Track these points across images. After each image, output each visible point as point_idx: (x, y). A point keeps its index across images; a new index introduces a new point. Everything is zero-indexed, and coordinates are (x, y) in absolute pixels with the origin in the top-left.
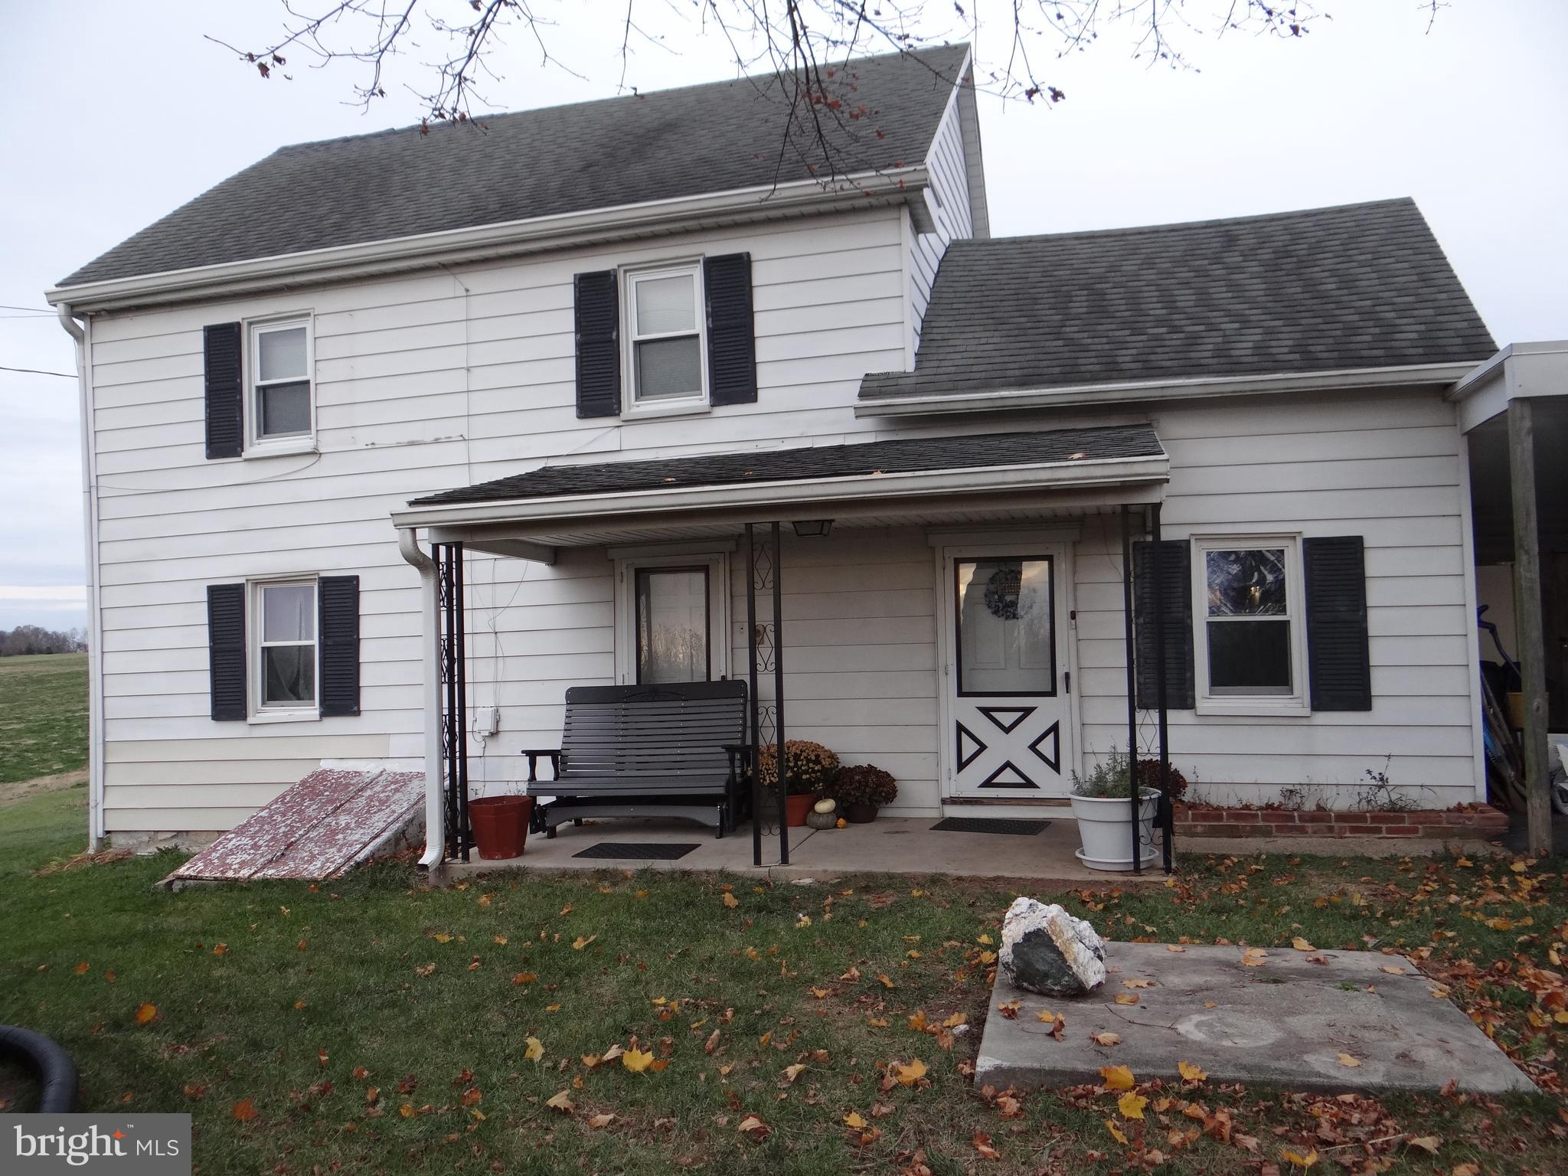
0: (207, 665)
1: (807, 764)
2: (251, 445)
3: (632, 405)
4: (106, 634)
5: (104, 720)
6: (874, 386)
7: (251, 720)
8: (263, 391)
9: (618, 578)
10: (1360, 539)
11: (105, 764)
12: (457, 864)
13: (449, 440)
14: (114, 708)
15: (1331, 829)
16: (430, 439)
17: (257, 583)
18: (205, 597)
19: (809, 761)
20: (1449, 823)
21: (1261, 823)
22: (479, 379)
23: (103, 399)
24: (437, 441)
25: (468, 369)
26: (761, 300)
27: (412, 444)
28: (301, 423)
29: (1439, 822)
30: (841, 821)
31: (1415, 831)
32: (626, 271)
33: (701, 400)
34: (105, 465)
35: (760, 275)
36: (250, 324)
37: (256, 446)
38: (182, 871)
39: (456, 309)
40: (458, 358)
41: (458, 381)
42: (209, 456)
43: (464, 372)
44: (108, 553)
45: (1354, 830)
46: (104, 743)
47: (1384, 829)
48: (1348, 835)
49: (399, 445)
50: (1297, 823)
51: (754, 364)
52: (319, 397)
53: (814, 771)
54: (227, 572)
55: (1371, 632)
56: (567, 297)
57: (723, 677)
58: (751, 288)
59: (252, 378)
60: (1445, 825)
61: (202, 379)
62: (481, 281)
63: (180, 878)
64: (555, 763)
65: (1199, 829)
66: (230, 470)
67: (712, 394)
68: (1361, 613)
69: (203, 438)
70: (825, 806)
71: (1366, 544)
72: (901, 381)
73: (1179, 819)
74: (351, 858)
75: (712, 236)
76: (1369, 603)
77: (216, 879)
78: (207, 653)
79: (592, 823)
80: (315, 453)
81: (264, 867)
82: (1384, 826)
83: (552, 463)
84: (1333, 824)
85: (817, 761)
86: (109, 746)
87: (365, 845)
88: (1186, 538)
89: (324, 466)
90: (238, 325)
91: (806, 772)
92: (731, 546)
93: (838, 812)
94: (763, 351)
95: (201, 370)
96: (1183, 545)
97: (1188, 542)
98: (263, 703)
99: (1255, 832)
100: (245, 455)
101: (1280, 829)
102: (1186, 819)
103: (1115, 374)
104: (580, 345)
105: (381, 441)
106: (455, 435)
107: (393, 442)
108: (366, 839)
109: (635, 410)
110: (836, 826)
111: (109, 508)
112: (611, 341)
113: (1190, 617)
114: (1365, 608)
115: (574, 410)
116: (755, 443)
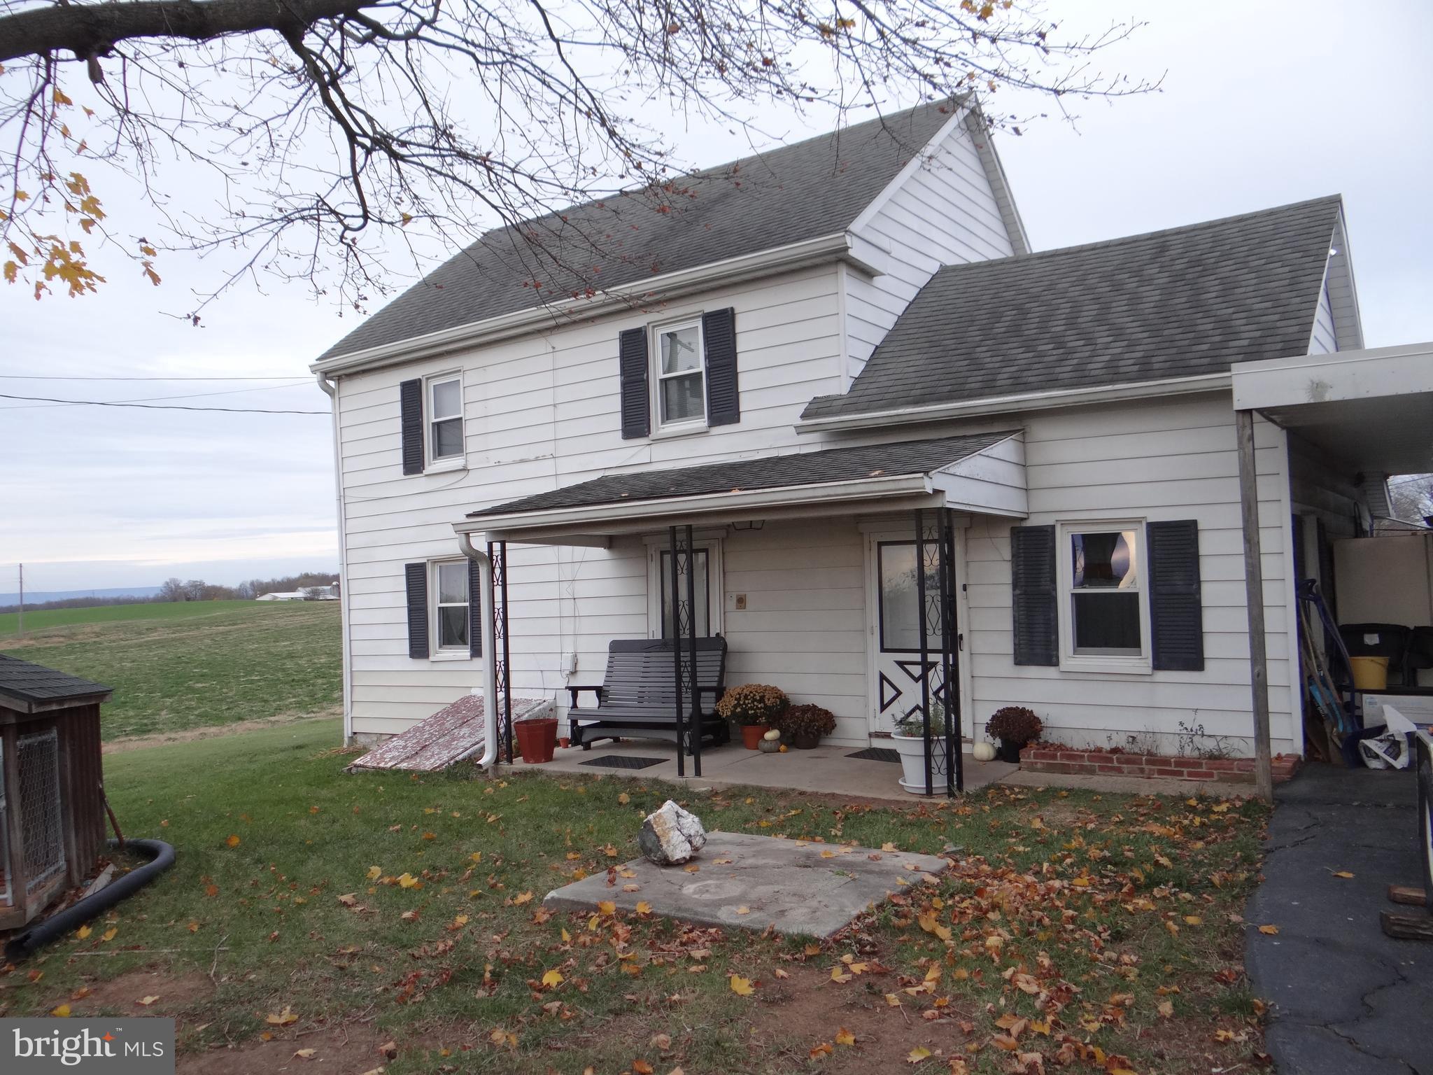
0: (406, 620)
1: (753, 702)
2: (430, 465)
3: (659, 428)
4: (352, 597)
5: (351, 656)
6: (817, 408)
7: (432, 658)
8: (438, 426)
9: (649, 558)
10: (1195, 523)
11: (352, 686)
12: (504, 765)
13: (544, 458)
14: (358, 648)
15: (1142, 770)
16: (532, 457)
17: (435, 562)
18: (403, 572)
19: (755, 700)
20: (1239, 770)
21: (1087, 763)
22: (562, 413)
23: (348, 435)
24: (537, 459)
25: (555, 405)
26: (742, 344)
27: (522, 461)
28: (458, 448)
29: (1232, 769)
30: (783, 747)
31: (1211, 775)
32: (654, 327)
33: (701, 423)
34: (349, 481)
35: (741, 325)
36: (428, 379)
37: (434, 465)
38: (358, 761)
39: (546, 362)
40: (547, 398)
41: (547, 415)
42: (406, 473)
43: (552, 408)
44: (353, 541)
45: (1161, 772)
46: (351, 671)
47: (1185, 773)
48: (1156, 776)
49: (515, 462)
50: (1116, 764)
51: (737, 394)
52: (469, 429)
53: (758, 708)
54: (417, 554)
55: (1204, 603)
56: (614, 349)
57: (718, 634)
58: (734, 335)
59: (429, 417)
60: (1236, 772)
61: (400, 420)
62: (561, 340)
63: (356, 766)
64: (599, 696)
65: (1039, 766)
66: (417, 483)
67: (709, 417)
68: (1194, 587)
69: (401, 461)
70: (771, 735)
71: (1200, 527)
72: (835, 403)
73: (1024, 757)
74: (454, 757)
75: (707, 297)
76: (1203, 578)
77: (374, 767)
78: (405, 611)
79: (627, 741)
80: (465, 469)
81: (402, 761)
82: (1185, 770)
83: (608, 473)
84: (1144, 766)
85: (762, 700)
86: (354, 674)
87: (466, 749)
88: (1051, 523)
89: (471, 479)
90: (420, 380)
91: (751, 708)
92: (723, 533)
93: (781, 740)
94: (744, 383)
95: (399, 413)
96: (1050, 529)
97: (1053, 527)
98: (440, 647)
99: (1082, 770)
100: (425, 472)
101: (1101, 768)
102: (1029, 757)
103: (987, 390)
104: (624, 385)
105: (504, 460)
106: (548, 454)
107: (510, 461)
108: (468, 745)
109: (661, 431)
110: (779, 751)
111: (352, 510)
112: (643, 380)
113: (1055, 590)
114: (1199, 582)
115: (620, 434)
116: (739, 454)
